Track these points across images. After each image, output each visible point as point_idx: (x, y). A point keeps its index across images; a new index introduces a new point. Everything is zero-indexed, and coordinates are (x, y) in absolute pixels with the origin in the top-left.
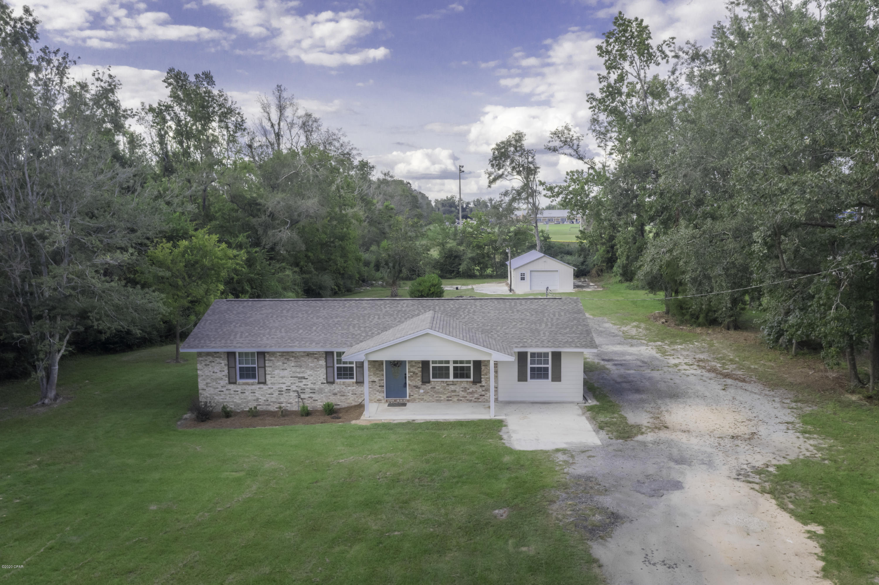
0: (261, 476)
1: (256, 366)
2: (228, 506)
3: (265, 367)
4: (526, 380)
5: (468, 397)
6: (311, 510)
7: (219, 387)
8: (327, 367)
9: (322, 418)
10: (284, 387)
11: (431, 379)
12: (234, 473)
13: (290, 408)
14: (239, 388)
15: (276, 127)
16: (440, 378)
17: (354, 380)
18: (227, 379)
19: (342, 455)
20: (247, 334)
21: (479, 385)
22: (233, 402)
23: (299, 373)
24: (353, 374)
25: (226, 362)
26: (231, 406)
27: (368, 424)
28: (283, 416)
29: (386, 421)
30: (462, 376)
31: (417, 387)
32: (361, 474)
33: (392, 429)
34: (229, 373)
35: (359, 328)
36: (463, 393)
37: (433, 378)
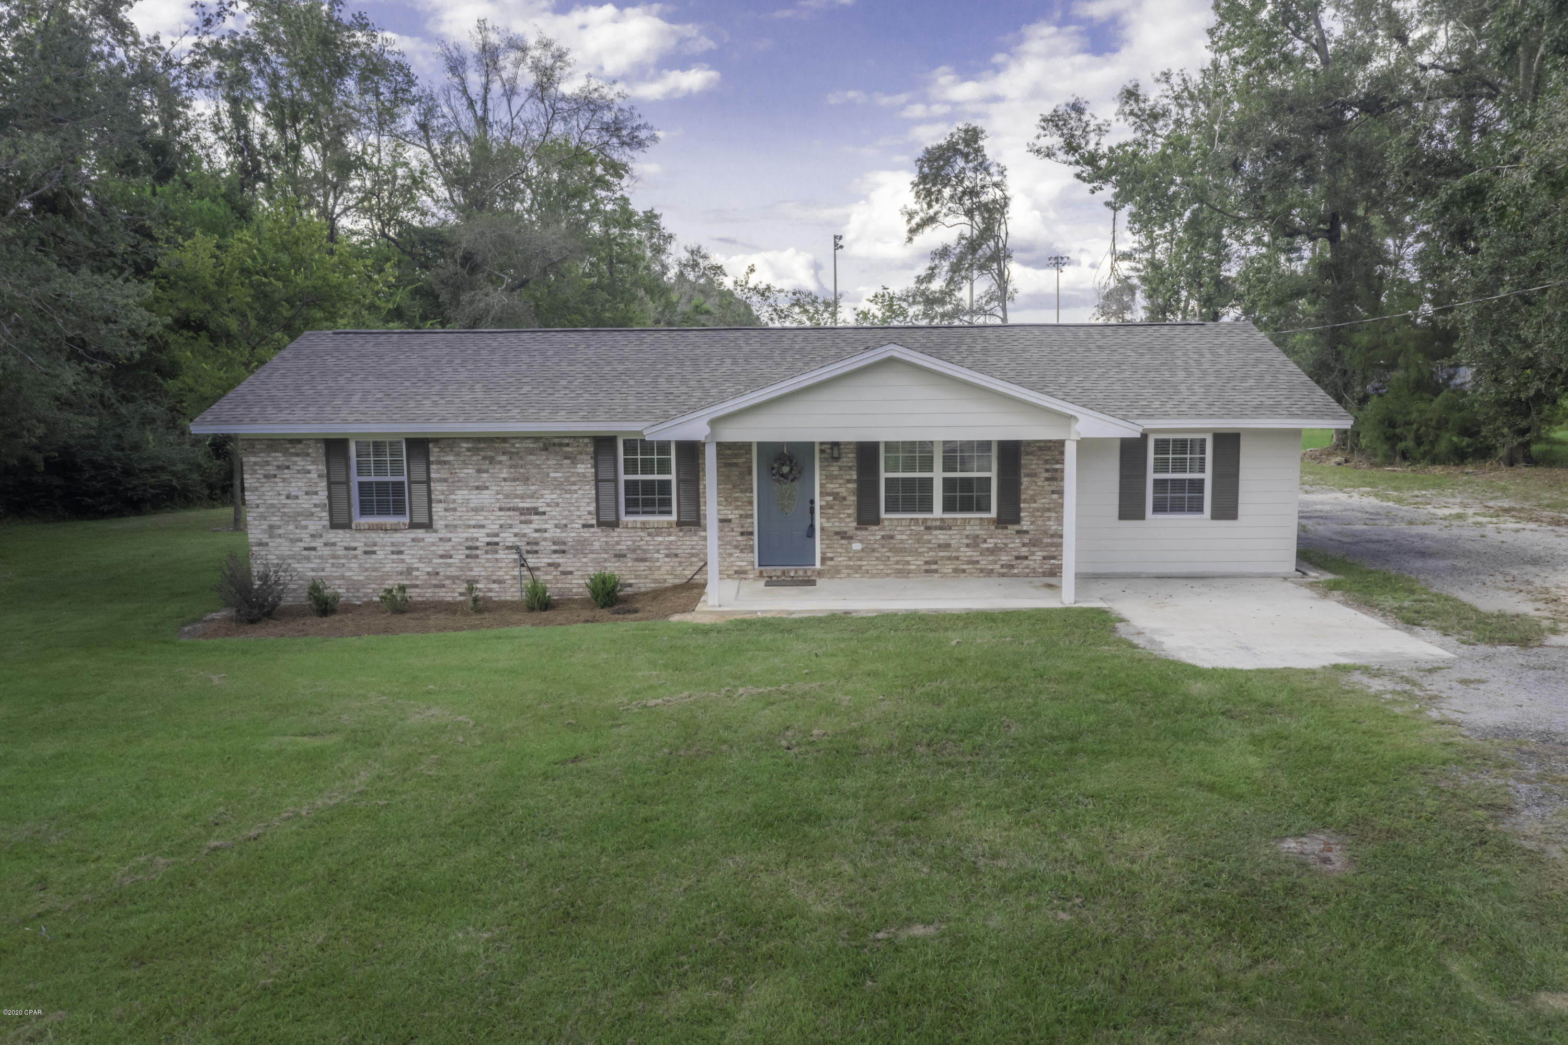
0: (392, 744)
1: (404, 478)
2: (253, 833)
3: (428, 481)
4: (1142, 517)
5: (984, 562)
6: (557, 846)
7: (305, 535)
8: (597, 481)
9: (587, 614)
10: (482, 537)
11: (883, 515)
12: (306, 739)
13: (496, 593)
14: (360, 541)
15: (478, 107)
16: (905, 510)
17: (674, 518)
18: (325, 514)
19: (651, 687)
20: (380, 395)
21: (1012, 529)
22: (343, 577)
23: (522, 497)
24: (668, 503)
25: (322, 468)
26: (337, 588)
27: (720, 621)
28: (479, 611)
29: (769, 615)
30: (967, 506)
31: (843, 535)
32: (725, 735)
33: (790, 631)
34: (330, 497)
35: (684, 381)
36: (969, 552)
37: (887, 511)
